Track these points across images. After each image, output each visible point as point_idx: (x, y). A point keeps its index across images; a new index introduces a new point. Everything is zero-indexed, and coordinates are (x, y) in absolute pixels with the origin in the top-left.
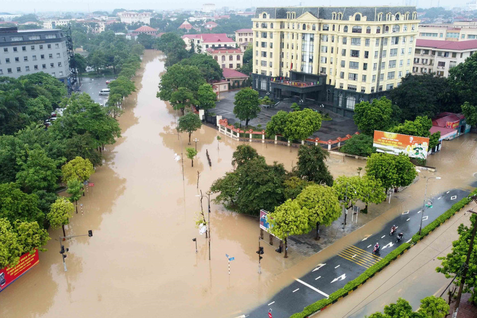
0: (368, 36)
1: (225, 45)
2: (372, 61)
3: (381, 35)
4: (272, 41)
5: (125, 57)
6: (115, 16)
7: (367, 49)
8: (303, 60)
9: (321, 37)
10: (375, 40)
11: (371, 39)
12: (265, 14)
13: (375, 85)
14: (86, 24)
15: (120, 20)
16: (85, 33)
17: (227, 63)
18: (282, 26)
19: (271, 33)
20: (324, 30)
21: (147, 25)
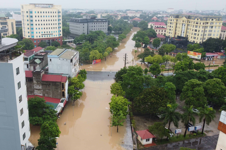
0: (200, 25)
1: (162, 27)
2: (200, 33)
3: (204, 25)
4: (173, 25)
5: (125, 28)
6: (125, 13)
7: (199, 29)
8: (181, 32)
9: (188, 25)
10: (202, 26)
11: (200, 26)
12: (172, 17)
13: (201, 41)
14: (113, 16)
15: (127, 15)
16: (113, 19)
17: (161, 32)
18: (177, 21)
19: (173, 23)
20: (189, 23)
21: (138, 17)
